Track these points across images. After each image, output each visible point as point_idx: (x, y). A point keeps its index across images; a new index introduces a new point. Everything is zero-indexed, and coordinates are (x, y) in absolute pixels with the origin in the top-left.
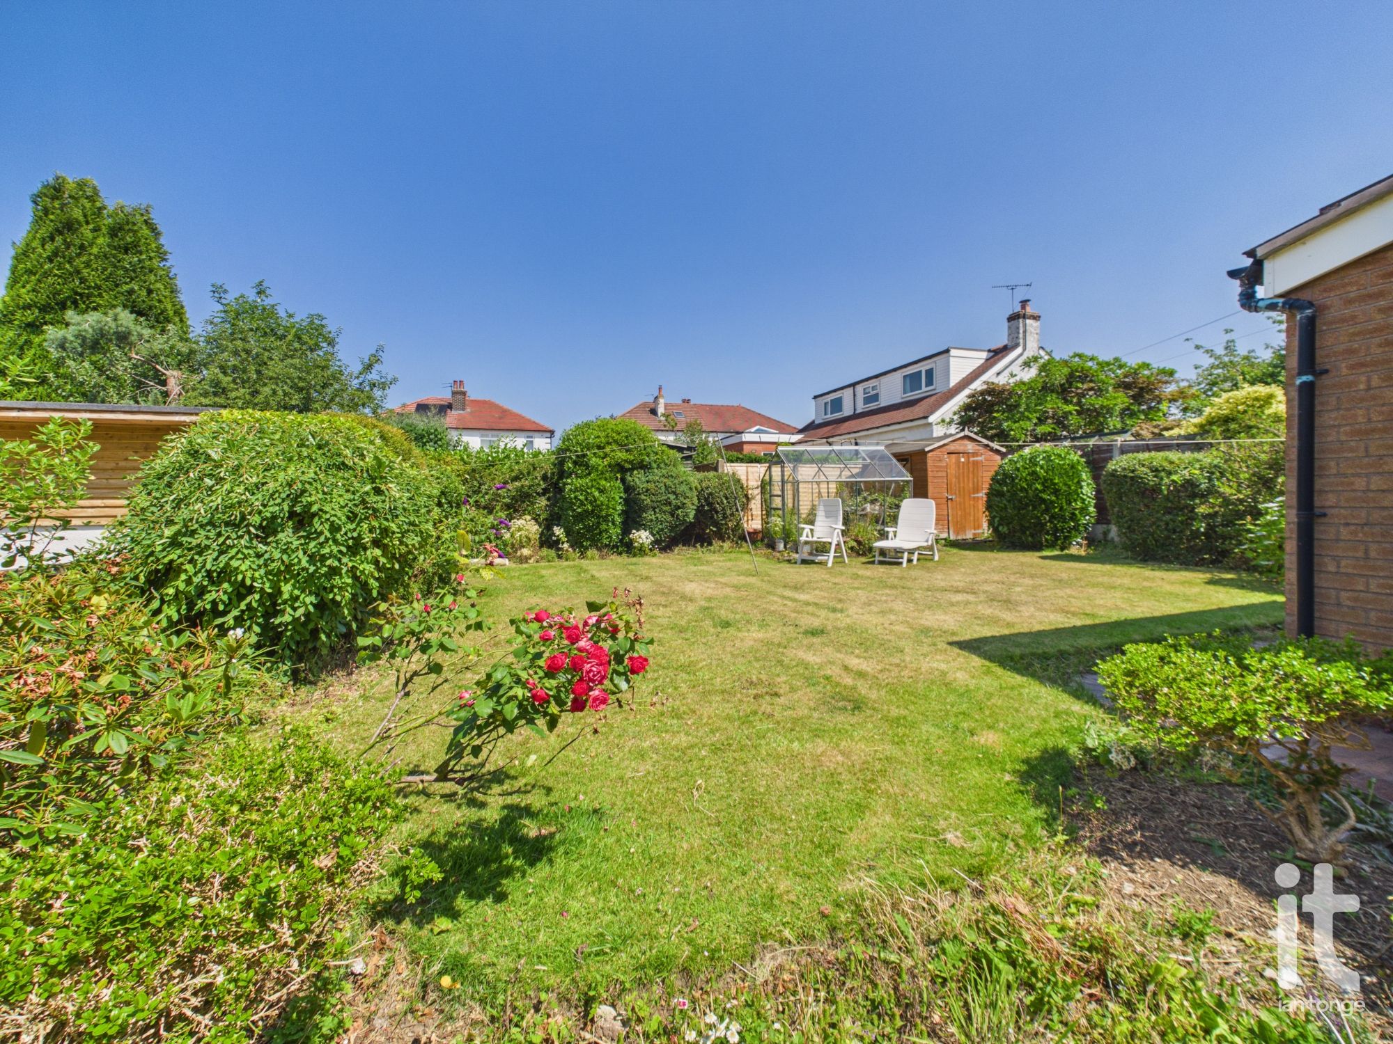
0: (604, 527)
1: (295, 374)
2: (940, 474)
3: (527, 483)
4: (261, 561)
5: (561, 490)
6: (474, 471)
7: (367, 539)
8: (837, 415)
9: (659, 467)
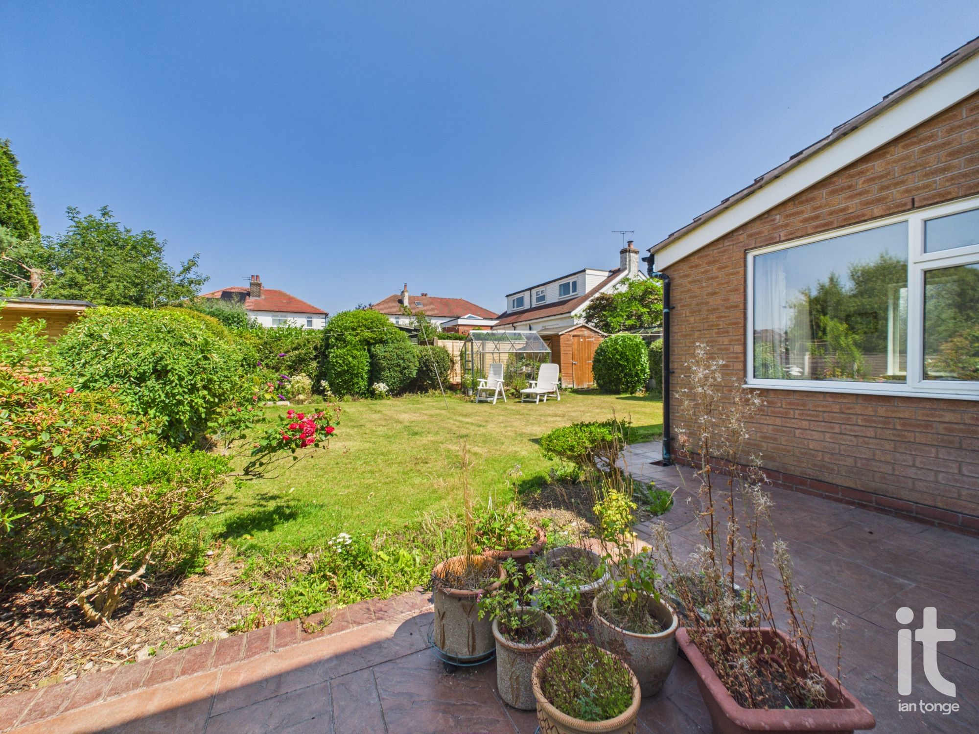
0: (355, 380)
1: (131, 273)
2: (568, 349)
3: (303, 351)
4: (137, 397)
5: (327, 357)
6: (266, 343)
7: (200, 385)
8: (521, 309)
9: (393, 342)
